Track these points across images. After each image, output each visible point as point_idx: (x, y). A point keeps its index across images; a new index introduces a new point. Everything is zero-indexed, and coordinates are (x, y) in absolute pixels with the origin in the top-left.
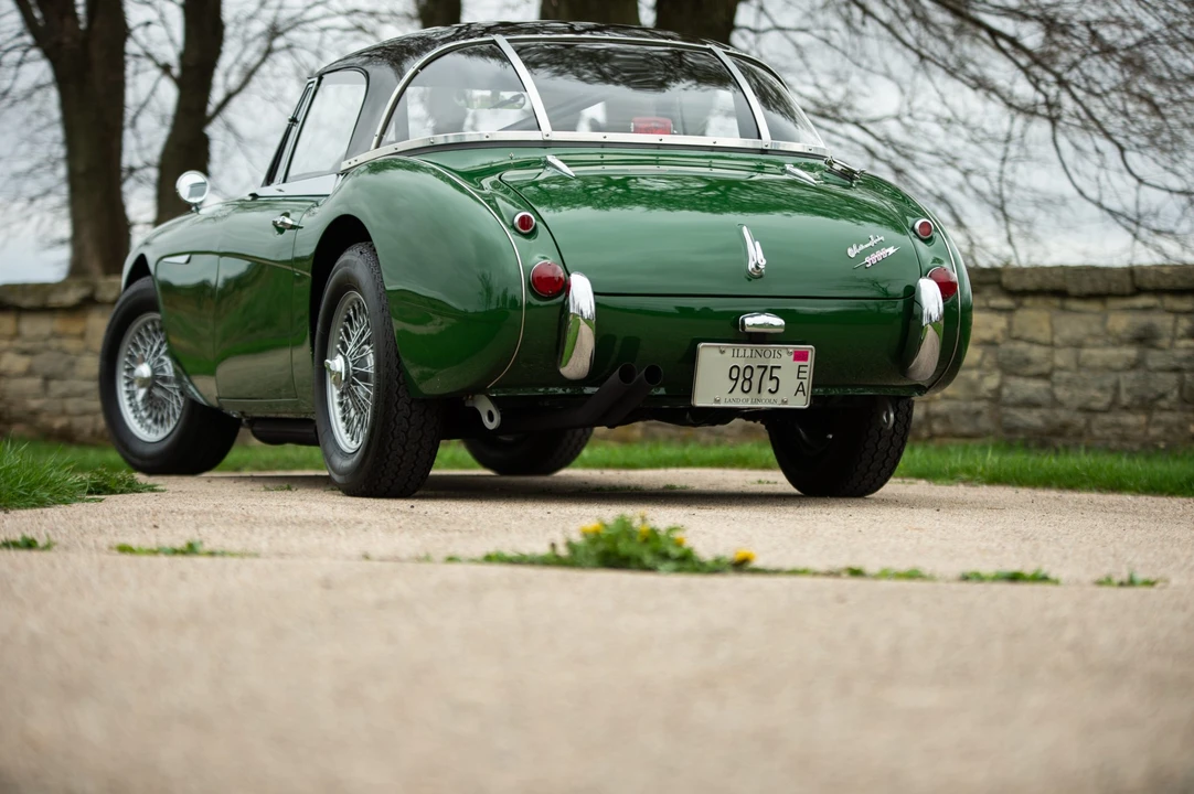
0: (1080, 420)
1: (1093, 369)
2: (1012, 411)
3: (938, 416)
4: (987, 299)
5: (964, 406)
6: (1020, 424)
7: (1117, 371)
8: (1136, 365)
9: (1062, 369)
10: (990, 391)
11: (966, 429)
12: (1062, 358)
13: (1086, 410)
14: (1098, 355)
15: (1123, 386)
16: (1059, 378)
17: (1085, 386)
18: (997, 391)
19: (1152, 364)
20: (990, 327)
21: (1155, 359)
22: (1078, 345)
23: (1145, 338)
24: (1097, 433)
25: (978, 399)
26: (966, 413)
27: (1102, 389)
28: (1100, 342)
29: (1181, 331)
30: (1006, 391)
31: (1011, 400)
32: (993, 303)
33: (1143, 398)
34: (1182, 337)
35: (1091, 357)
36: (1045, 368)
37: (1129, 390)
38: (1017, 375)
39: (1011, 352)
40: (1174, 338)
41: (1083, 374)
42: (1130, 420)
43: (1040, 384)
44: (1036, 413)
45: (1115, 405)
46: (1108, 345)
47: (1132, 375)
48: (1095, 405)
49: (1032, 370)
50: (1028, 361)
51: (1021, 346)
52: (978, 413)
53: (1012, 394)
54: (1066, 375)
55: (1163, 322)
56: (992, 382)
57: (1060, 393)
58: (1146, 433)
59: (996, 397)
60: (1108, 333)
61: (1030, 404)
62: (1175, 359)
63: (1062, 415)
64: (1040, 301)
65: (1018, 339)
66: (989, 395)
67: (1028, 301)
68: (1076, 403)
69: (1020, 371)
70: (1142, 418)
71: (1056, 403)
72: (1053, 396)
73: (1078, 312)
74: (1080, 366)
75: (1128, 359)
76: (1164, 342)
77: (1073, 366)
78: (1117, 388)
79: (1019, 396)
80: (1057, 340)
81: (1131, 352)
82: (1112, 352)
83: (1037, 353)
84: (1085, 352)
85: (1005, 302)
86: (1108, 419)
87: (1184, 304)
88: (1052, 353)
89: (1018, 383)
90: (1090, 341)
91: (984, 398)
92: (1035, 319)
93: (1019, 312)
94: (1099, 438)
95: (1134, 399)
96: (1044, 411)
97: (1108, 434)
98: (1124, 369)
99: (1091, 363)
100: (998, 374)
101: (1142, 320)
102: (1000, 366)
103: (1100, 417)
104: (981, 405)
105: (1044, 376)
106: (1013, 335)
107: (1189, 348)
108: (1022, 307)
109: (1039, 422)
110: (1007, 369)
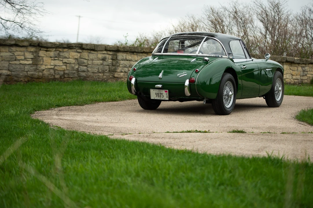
0: (92, 74)
1: (95, 65)
2: (80, 73)
3: (67, 74)
4: (77, 50)
5: (71, 72)
6: (82, 75)
8: (102, 64)
9: (90, 65)
10: (76, 68)
11: (72, 77)
12: (90, 62)
15: (100, 68)
16: (89, 66)
17: (94, 68)
18: (78, 69)
19: (104, 64)
20: (77, 56)
21: (105, 63)
22: (93, 60)
23: (104, 59)
25: (74, 70)
26: (72, 73)
27: (97, 69)
28: (96, 59)
29: (110, 58)
30: (79, 69)
31: (80, 71)
32: (78, 51)
33: (103, 70)
34: (110, 59)
35: (95, 62)
36: (87, 64)
37: (101, 69)
38: (81, 65)
39: (81, 61)
40: (109, 59)
41: (93, 65)
42: (100, 75)
43: (85, 68)
44: (84, 73)
45: (98, 72)
46: (98, 60)
47: (101, 66)
48: (95, 72)
49: (84, 65)
50: (84, 63)
51: (82, 60)
52: (74, 73)
53: (81, 69)
55: (107, 56)
56: (77, 67)
57: (89, 69)
58: (103, 77)
60: (97, 58)
61: (84, 71)
62: (109, 63)
63: (89, 74)
64: (86, 51)
65: (82, 58)
66: (76, 69)
67: (84, 51)
68: (92, 72)
69: (82, 65)
70: (102, 74)
71: (88, 71)
72: (87, 70)
73: (92, 53)
74: (93, 64)
75: (101, 63)
76: (107, 60)
80: (89, 59)
81: (101, 62)
82: (98, 62)
83: (85, 61)
84: (94, 61)
85: (80, 51)
86: (97, 74)
87: (111, 53)
88: (88, 61)
89: (81, 67)
90: (94, 59)
91: (75, 70)
92: (85, 54)
93: (82, 53)
94: (95, 78)
95: (102, 71)
96: (86, 73)
97: (97, 77)
98: (100, 65)
99: (94, 63)
100: (78, 65)
101: (104, 56)
102: (78, 64)
103: (95, 74)
104: (75, 71)
105: (86, 66)
106: (81, 57)
107: (110, 61)
108: (83, 52)
109: (85, 75)
110: (80, 64)
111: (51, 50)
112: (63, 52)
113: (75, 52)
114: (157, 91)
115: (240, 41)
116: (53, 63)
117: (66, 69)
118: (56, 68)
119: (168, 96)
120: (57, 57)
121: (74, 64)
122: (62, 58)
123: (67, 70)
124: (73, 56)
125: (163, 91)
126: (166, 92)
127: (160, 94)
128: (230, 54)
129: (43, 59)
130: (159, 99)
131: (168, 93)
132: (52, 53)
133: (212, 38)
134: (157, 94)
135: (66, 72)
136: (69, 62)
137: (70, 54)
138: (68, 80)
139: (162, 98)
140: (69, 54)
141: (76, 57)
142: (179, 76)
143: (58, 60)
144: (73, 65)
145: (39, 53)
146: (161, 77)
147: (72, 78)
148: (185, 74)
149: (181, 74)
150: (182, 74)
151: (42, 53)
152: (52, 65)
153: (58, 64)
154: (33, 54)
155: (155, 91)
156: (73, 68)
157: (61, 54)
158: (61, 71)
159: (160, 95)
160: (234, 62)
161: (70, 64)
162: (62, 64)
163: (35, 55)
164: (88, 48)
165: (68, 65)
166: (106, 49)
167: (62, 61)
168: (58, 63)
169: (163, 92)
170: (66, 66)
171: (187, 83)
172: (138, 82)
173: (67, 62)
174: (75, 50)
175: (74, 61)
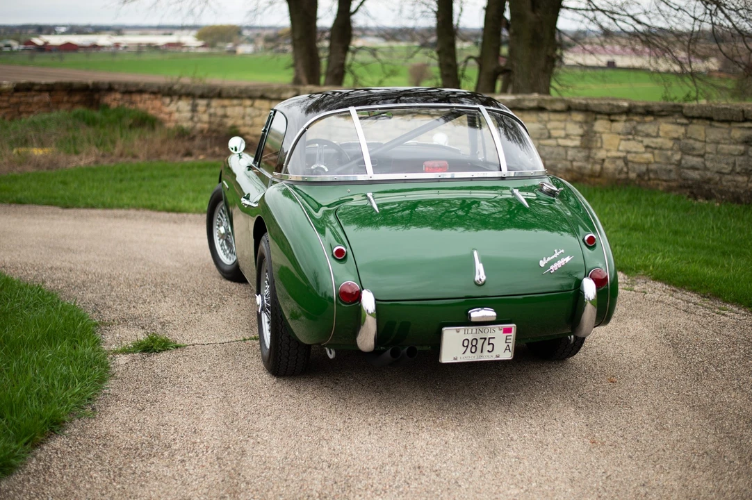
0: (717, 177)
1: (724, 154)
2: (686, 171)
3: (653, 170)
4: (676, 119)
5: (664, 167)
6: (687, 176)
7: (735, 155)
8: (743, 154)
9: (709, 153)
10: (676, 161)
11: (665, 178)
12: (709, 148)
13: (719, 172)
14: (726, 148)
15: (737, 163)
16: (708, 157)
17: (720, 162)
18: (680, 161)
19: (751, 154)
20: (677, 132)
22: (718, 143)
23: (748, 141)
24: (725, 183)
25: (671, 164)
26: (665, 170)
27: (727, 164)
28: (727, 141)
30: (683, 162)
31: (685, 166)
32: (678, 121)
33: (746, 169)
35: (723, 148)
36: (702, 152)
37: (740, 165)
38: (689, 154)
39: (686, 144)
41: (719, 156)
42: (740, 179)
43: (699, 160)
44: (697, 172)
45: (732, 172)
46: (731, 143)
47: (742, 158)
48: (724, 171)
49: (695, 153)
50: (694, 149)
51: (691, 141)
52: (670, 171)
53: (686, 163)
54: (711, 156)
56: (677, 157)
57: (708, 164)
58: (747, 185)
59: (679, 163)
60: (731, 138)
61: (694, 168)
63: (709, 174)
64: (700, 121)
65: (690, 138)
66: (676, 163)
67: (695, 121)
68: (715, 170)
70: (746, 179)
71: (706, 169)
72: (705, 165)
73: (717, 127)
74: (718, 152)
75: (740, 151)
77: (714, 152)
78: (734, 164)
79: (690, 164)
80: (707, 140)
81: (742, 148)
82: (733, 147)
83: (698, 145)
84: (720, 146)
85: (685, 121)
86: (729, 177)
88: (705, 145)
89: (687, 157)
90: (723, 141)
91: (673, 164)
92: (698, 129)
93: (691, 126)
94: (725, 186)
95: (742, 169)
96: (700, 172)
97: (729, 184)
98: (738, 155)
99: (723, 151)
100: (680, 153)
101: (747, 133)
102: (681, 150)
103: (726, 176)
104: (672, 167)
105: (702, 156)
106: (687, 136)
108: (692, 123)
109: (698, 177)
110: (684, 151)
111: (617, 118)
112: (645, 123)
113: (673, 123)
116: (624, 145)
117: (652, 160)
118: (630, 157)
120: (632, 134)
121: (672, 149)
122: (642, 136)
123: (656, 162)
124: (666, 133)
129: (601, 137)
132: (620, 126)
135: (653, 167)
136: (657, 146)
137: (661, 128)
138: (658, 185)
140: (659, 129)
141: (675, 135)
143: (634, 139)
144: (669, 153)
145: (593, 126)
147: (665, 181)
151: (600, 125)
152: (621, 151)
153: (634, 150)
154: (581, 127)
156: (668, 158)
157: (640, 128)
158: (640, 163)
161: (661, 149)
162: (643, 149)
163: (585, 128)
165: (656, 152)
167: (642, 142)
168: (633, 146)
170: (653, 153)
173: (653, 145)
174: (671, 119)
175: (670, 144)
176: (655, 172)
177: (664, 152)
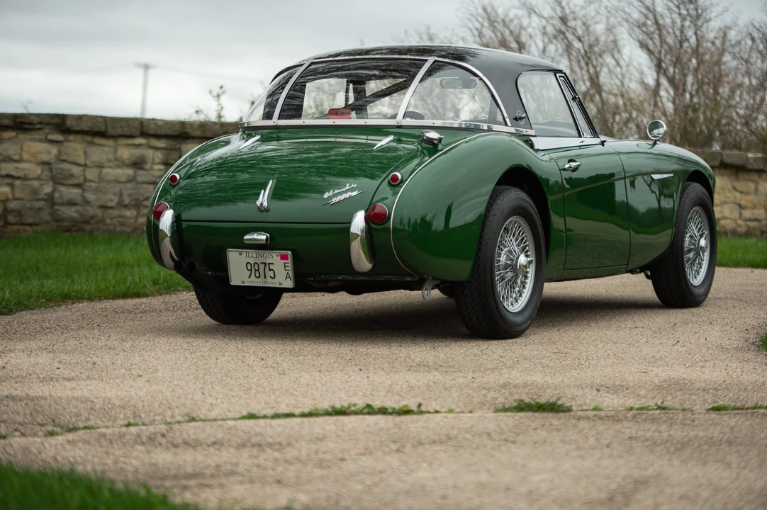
0: (99, 212)
1: (109, 182)
2: (60, 208)
3: (13, 211)
4: (46, 135)
5: (28, 205)
6: (64, 215)
7: (121, 183)
8: (131, 180)
9: (91, 181)
10: (46, 194)
11: (31, 220)
12: (91, 174)
13: (103, 207)
14: (112, 172)
15: (125, 193)
16: (90, 186)
17: (105, 193)
18: (51, 196)
19: (140, 179)
20: (49, 153)
21: (142, 176)
22: (101, 167)
23: (138, 164)
24: (108, 221)
25: (38, 200)
26: (31, 209)
27: (115, 194)
28: (111, 164)
29: (157, 160)
30: (57, 195)
31: (60, 201)
32: (50, 137)
33: (137, 200)
34: (158, 163)
35: (108, 173)
36: (81, 180)
37: (129, 195)
38: (62, 184)
39: (62, 170)
40: (153, 163)
41: (102, 184)
42: (128, 213)
43: (76, 191)
44: (73, 209)
45: (121, 205)
46: (118, 167)
47: (129, 186)
48: (109, 204)
49: (71, 182)
50: (72, 176)
51: (65, 166)
52: (40, 209)
53: (61, 197)
54: (93, 185)
55: (149, 153)
56: (48, 189)
57: (90, 196)
58: (136, 221)
59: (50, 199)
60: (116, 159)
61: (71, 203)
62: (154, 176)
63: (92, 211)
64: (79, 137)
65: (65, 161)
66: (45, 197)
67: (72, 137)
68: (98, 204)
69: (64, 182)
70: (134, 212)
71: (86, 202)
72: (84, 199)
73: (100, 145)
74: (101, 179)
75: (129, 175)
76: (148, 166)
77: (97, 180)
78: (121, 194)
79: (66, 198)
80: (88, 163)
81: (130, 172)
82: (119, 171)
83: (76, 170)
84: (105, 171)
85: (59, 137)
86: (115, 213)
87: (161, 144)
88: (84, 171)
89: (63, 189)
90: (106, 164)
91: (43, 199)
92: (76, 148)
93: (65, 144)
94: (110, 225)
95: (132, 200)
96: (78, 208)
97: (115, 221)
98: (126, 182)
99: (107, 178)
100: (51, 183)
101: (137, 152)
102: (53, 179)
103: (110, 211)
104: (41, 204)
105: (79, 186)
106: (61, 158)
107: (160, 170)
108: (67, 140)
109: (76, 215)
110: (57, 180)
112: (2, 140)
113: (40, 140)
114: (251, 256)
115: (558, 75)
117: (11, 196)
119: (290, 273)
121: (38, 179)
123: (16, 199)
124: (34, 155)
125: (274, 255)
126: (284, 257)
127: (262, 267)
128: (521, 118)
130: (261, 285)
131: (290, 261)
133: (456, 62)
134: (253, 268)
135: (13, 205)
136: (21, 174)
137: (25, 148)
138: (19, 231)
139: (269, 279)
140: (22, 149)
141: (45, 158)
142: (330, 198)
144: (36, 184)
146: (265, 204)
147: (30, 225)
148: (352, 190)
149: (336, 191)
150: (340, 194)
155: (244, 254)
156: (35, 192)
159: (261, 270)
160: (536, 147)
161: (25, 178)
164: (85, 126)
165: (18, 182)
166: (144, 130)
169: (274, 258)
170: (12, 186)
171: (359, 222)
172: (184, 224)
173: (14, 173)
174: (40, 135)
175: (37, 171)
176: (19, 213)
177: (30, 182)
